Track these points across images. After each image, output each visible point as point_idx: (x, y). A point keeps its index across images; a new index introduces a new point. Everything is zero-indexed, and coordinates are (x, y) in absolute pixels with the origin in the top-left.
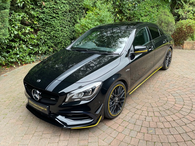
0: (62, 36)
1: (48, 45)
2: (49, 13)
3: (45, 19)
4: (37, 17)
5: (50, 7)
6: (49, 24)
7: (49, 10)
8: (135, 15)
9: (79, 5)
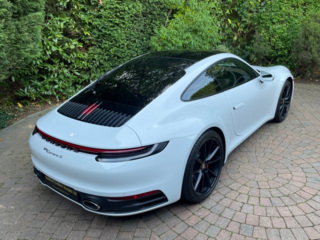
0: (128, 56)
1: (104, 71)
2: (109, 18)
3: (103, 28)
4: (90, 24)
5: (110, 8)
6: (108, 36)
7: (110, 13)
8: (261, 21)
9: (161, 4)
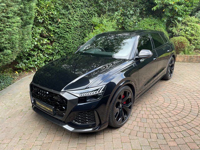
0: (73, 47)
1: (61, 55)
3: (60, 33)
4: (54, 31)
5: (64, 23)
6: (63, 37)
7: (64, 26)
9: (88, 22)
